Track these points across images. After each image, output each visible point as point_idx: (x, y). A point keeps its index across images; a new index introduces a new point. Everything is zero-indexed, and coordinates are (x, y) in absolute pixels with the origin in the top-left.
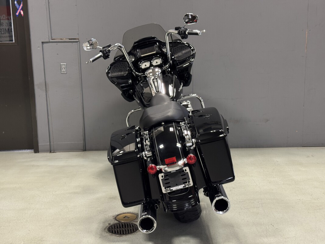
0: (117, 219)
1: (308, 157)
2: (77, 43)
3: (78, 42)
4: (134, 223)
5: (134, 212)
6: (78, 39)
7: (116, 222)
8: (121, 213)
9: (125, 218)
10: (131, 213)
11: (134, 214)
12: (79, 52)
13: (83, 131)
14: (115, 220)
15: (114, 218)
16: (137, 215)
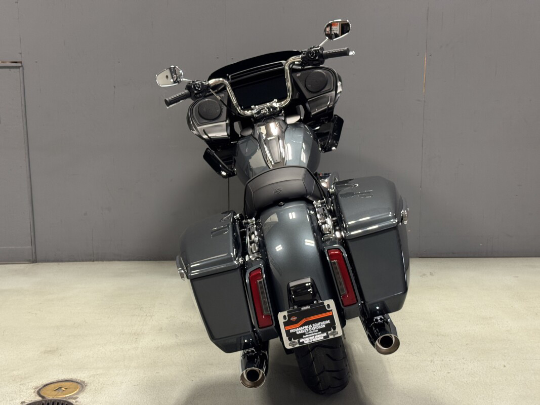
0: (42, 394)
1: (424, 275)
2: (18, 70)
3: (21, 69)
4: (69, 401)
5: (79, 379)
6: (21, 62)
7: (39, 399)
8: (53, 380)
9: (57, 391)
10: (72, 381)
11: (76, 384)
12: (22, 85)
13: (32, 227)
14: (37, 395)
15: (37, 390)
16: (80, 385)
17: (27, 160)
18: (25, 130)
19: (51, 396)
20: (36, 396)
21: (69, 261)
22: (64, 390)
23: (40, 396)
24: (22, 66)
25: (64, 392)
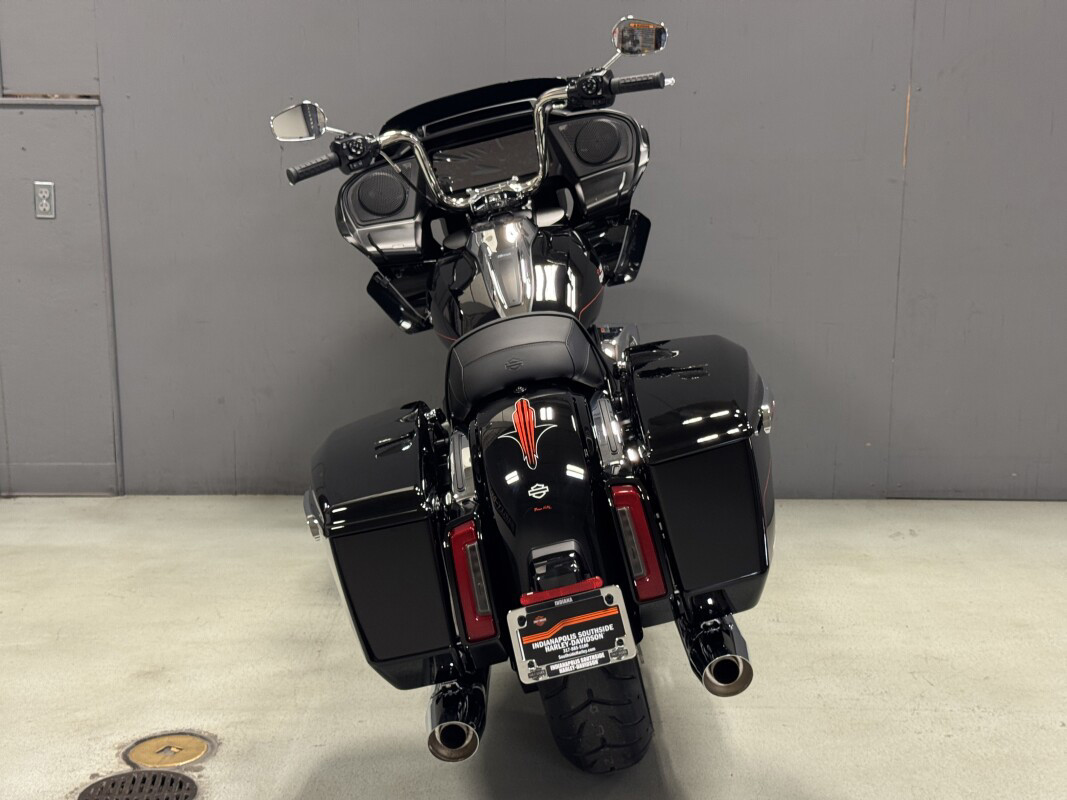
0: (133, 758)
2: (92, 112)
3: (98, 109)
4: (186, 774)
5: (205, 730)
6: (97, 97)
7: (127, 768)
8: (155, 731)
9: (162, 755)
10: (192, 735)
11: (199, 740)
12: (100, 142)
13: (116, 424)
14: (122, 760)
15: (124, 750)
16: (209, 743)
17: (108, 292)
18: (105, 232)
19: (151, 762)
20: (120, 763)
21: (188, 493)
22: (175, 753)
23: (129, 762)
24: (100, 105)
25: (177, 756)
